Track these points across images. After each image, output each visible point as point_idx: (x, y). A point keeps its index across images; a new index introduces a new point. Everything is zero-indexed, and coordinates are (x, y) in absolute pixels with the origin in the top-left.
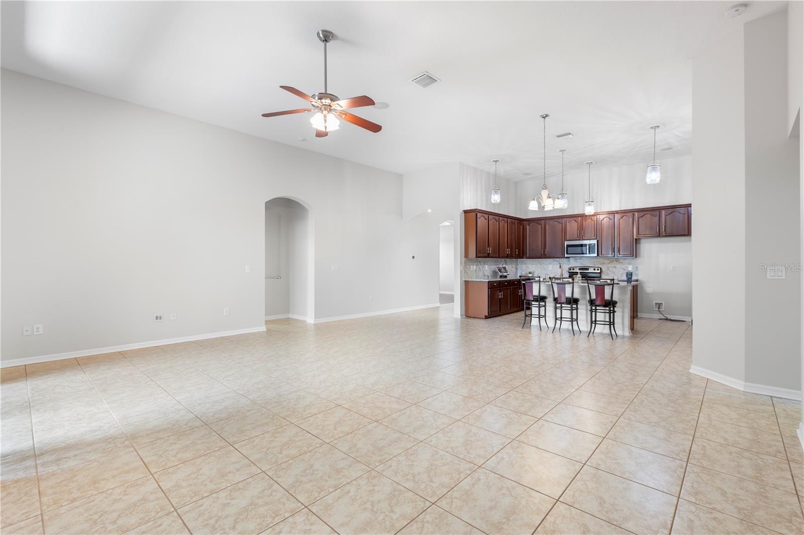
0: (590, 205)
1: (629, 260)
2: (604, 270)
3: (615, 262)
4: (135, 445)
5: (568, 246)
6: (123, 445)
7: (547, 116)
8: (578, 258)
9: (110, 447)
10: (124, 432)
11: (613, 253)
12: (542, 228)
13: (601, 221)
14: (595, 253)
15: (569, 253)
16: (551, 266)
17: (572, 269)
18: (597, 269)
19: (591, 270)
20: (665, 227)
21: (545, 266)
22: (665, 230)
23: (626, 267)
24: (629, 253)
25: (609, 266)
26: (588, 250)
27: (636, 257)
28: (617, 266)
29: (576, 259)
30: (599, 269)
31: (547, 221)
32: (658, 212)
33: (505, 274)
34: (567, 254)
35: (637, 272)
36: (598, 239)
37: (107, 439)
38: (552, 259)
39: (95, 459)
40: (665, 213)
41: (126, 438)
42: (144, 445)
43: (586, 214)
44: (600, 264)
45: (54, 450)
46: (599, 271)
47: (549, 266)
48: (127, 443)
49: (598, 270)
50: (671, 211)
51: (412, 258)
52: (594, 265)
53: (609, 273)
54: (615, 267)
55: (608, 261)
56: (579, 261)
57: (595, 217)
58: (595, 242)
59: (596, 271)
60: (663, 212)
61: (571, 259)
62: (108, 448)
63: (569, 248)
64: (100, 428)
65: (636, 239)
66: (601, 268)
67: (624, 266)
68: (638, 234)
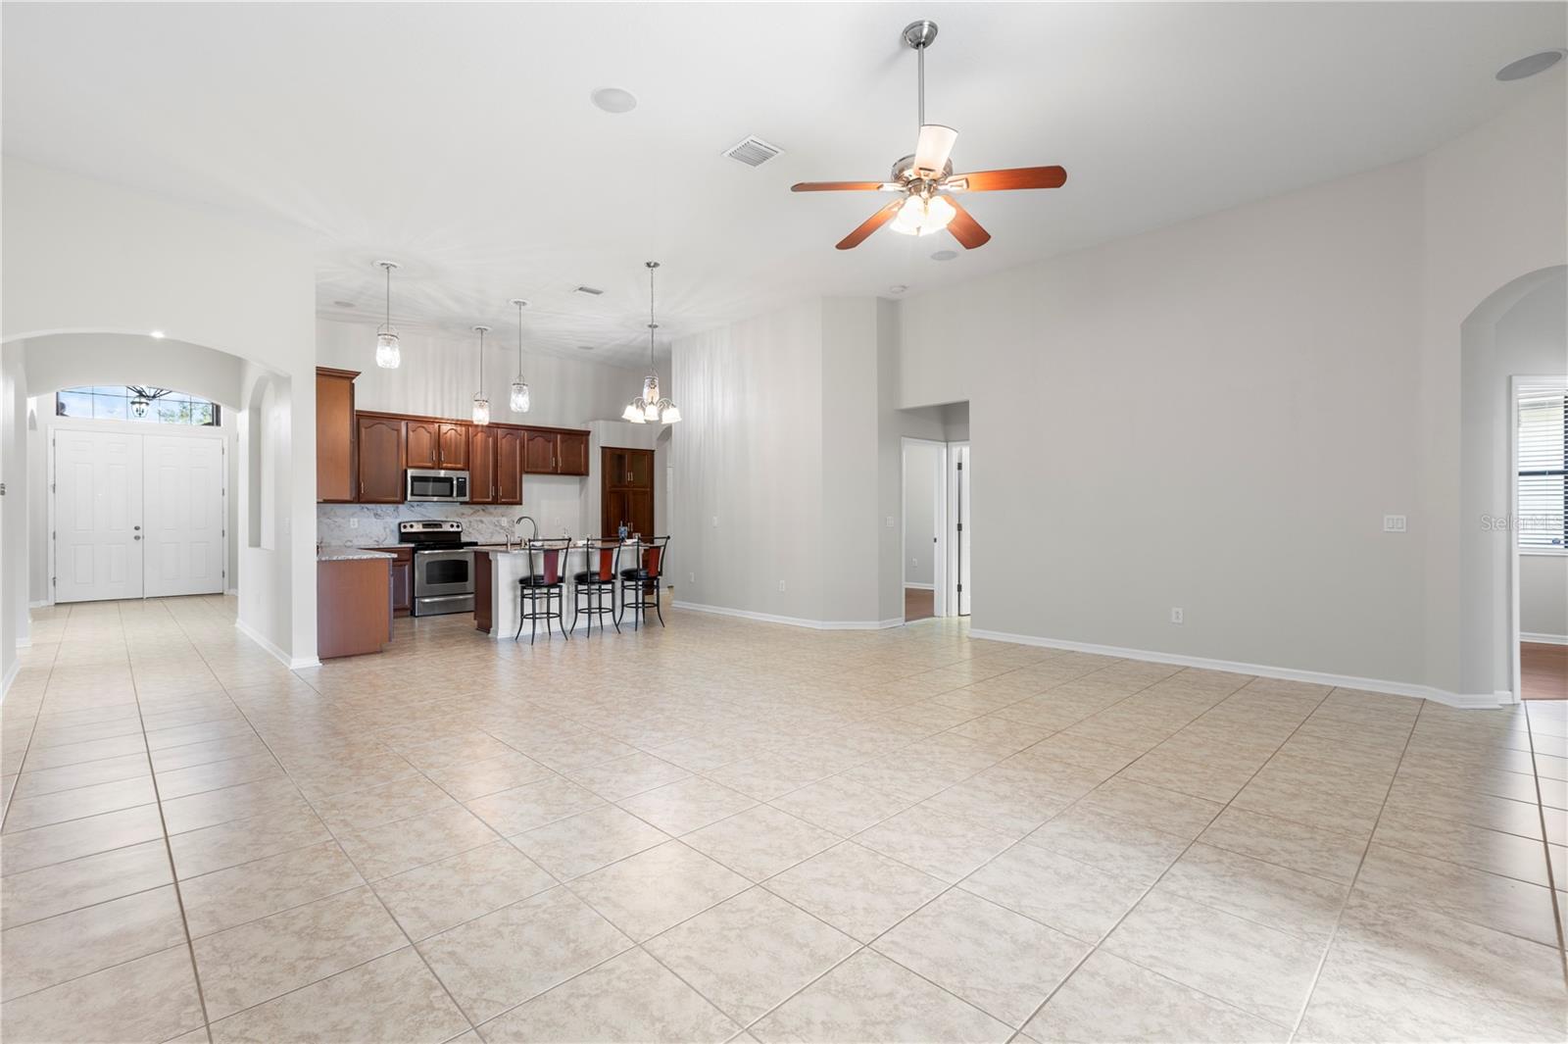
2: (462, 527)
3: (481, 512)
4: (1347, 889)
5: (414, 479)
6: (1366, 902)
7: (656, 265)
9: (1392, 914)
10: (1334, 927)
14: (465, 495)
15: (415, 492)
16: (356, 520)
17: (408, 525)
18: (455, 524)
19: (445, 528)
20: (561, 460)
21: (339, 520)
23: (498, 521)
25: (471, 519)
27: (516, 504)
28: (484, 519)
29: (413, 506)
37: (1385, 936)
39: (1436, 911)
41: (1346, 911)
42: (1333, 879)
43: (476, 423)
44: (457, 515)
45: (1519, 993)
46: (457, 529)
47: (352, 520)
48: (1354, 901)
49: (455, 527)
53: (473, 532)
54: (482, 522)
55: (472, 511)
59: (453, 529)
60: (559, 437)
62: (1399, 915)
63: (416, 484)
64: (1374, 977)
66: (459, 524)
67: (495, 520)
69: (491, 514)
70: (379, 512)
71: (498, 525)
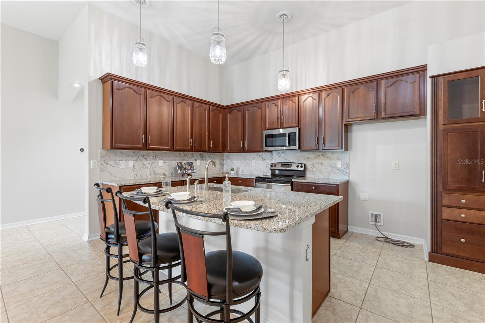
0: (284, 75)
1: (338, 154)
2: (309, 166)
3: (321, 157)
8: (280, 152)
11: (317, 145)
12: (242, 116)
13: (304, 101)
14: (295, 145)
15: (267, 145)
16: (254, 161)
17: (274, 165)
18: (300, 165)
19: (294, 167)
20: (385, 104)
22: (385, 109)
23: (334, 163)
24: (337, 144)
25: (315, 161)
26: (287, 142)
27: (346, 149)
28: (324, 162)
29: (279, 153)
30: (303, 165)
31: (246, 107)
32: (375, 83)
33: (189, 172)
34: (266, 146)
35: (348, 171)
36: (299, 127)
38: (255, 153)
40: (385, 84)
44: (303, 159)
46: (303, 169)
47: (253, 161)
49: (301, 167)
50: (393, 80)
51: (79, 151)
52: (298, 160)
54: (322, 164)
55: (314, 156)
56: (282, 155)
57: (297, 98)
58: (296, 130)
59: (299, 169)
60: (383, 82)
61: (274, 153)
63: (268, 139)
65: (345, 124)
66: (305, 165)
67: (332, 162)
68: (349, 118)
69: (330, 158)
70: (264, 157)
71: (334, 166)
